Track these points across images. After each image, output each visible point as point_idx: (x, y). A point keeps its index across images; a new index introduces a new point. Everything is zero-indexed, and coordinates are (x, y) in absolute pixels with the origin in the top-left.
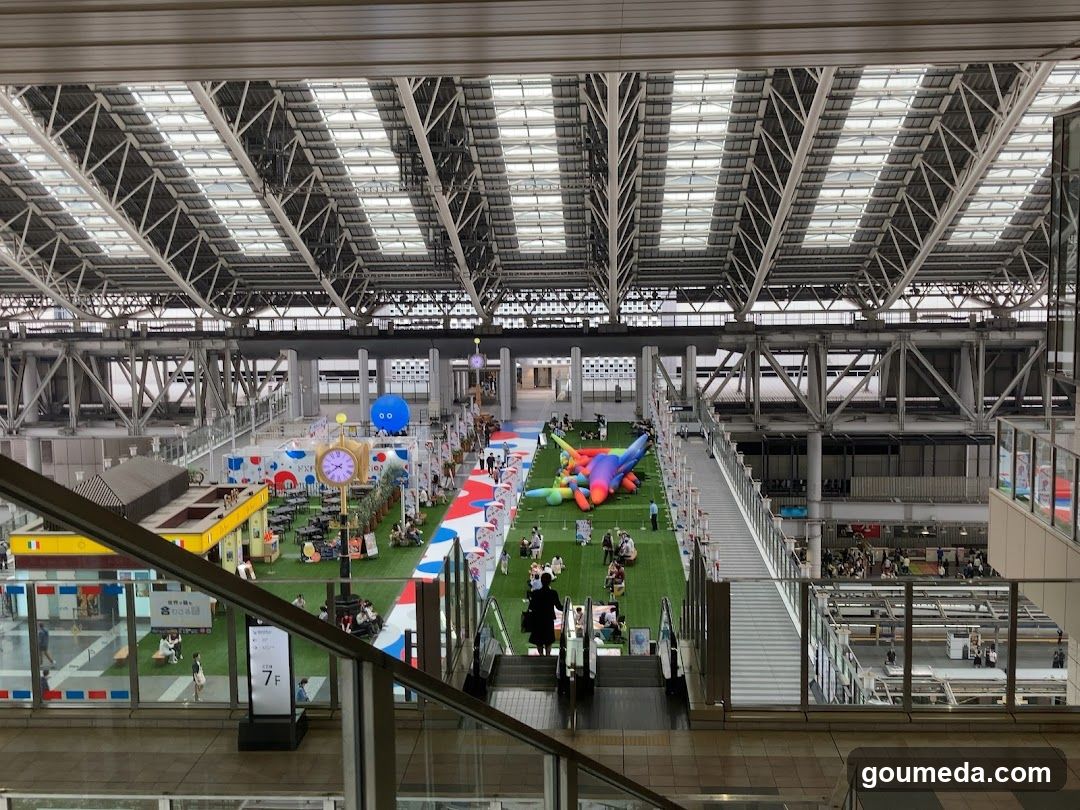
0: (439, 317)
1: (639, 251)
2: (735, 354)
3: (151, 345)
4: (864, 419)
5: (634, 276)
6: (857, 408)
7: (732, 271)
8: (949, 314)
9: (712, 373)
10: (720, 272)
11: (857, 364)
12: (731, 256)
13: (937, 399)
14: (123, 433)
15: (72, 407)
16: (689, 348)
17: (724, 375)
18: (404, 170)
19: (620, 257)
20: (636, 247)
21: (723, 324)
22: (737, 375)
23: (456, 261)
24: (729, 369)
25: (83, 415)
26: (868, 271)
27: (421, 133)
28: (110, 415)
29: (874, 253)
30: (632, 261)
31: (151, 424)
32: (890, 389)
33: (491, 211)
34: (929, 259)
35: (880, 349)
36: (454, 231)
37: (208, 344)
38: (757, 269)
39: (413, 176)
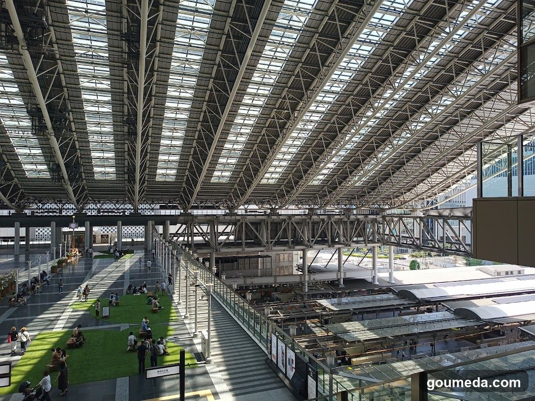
0: (57, 209)
1: (148, 181)
2: (184, 225)
4: (230, 248)
5: (145, 192)
6: (227, 244)
7: (184, 192)
8: (257, 211)
9: (173, 235)
10: (179, 192)
11: (225, 231)
12: (184, 185)
13: (253, 241)
16: (166, 222)
17: (177, 236)
18: (34, 124)
19: (139, 191)
20: (146, 179)
21: (179, 214)
22: (183, 236)
23: (64, 178)
24: (179, 234)
26: (232, 193)
27: (43, 103)
29: (236, 186)
30: (144, 185)
32: (238, 238)
33: (81, 157)
34: (252, 193)
35: (234, 224)
36: (62, 162)
38: (192, 198)
39: (39, 129)
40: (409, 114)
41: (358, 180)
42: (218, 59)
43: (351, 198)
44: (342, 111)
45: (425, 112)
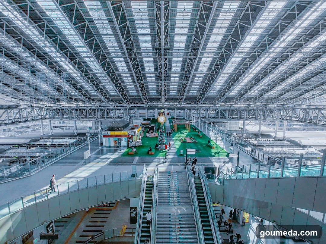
3: (117, 108)
14: (113, 120)
15: (106, 117)
25: (107, 118)
28: (111, 118)
31: (116, 119)
37: (125, 108)
40: (289, 54)
41: (253, 92)
42: (193, 39)
43: (250, 100)
44: (252, 56)
45: (299, 52)
